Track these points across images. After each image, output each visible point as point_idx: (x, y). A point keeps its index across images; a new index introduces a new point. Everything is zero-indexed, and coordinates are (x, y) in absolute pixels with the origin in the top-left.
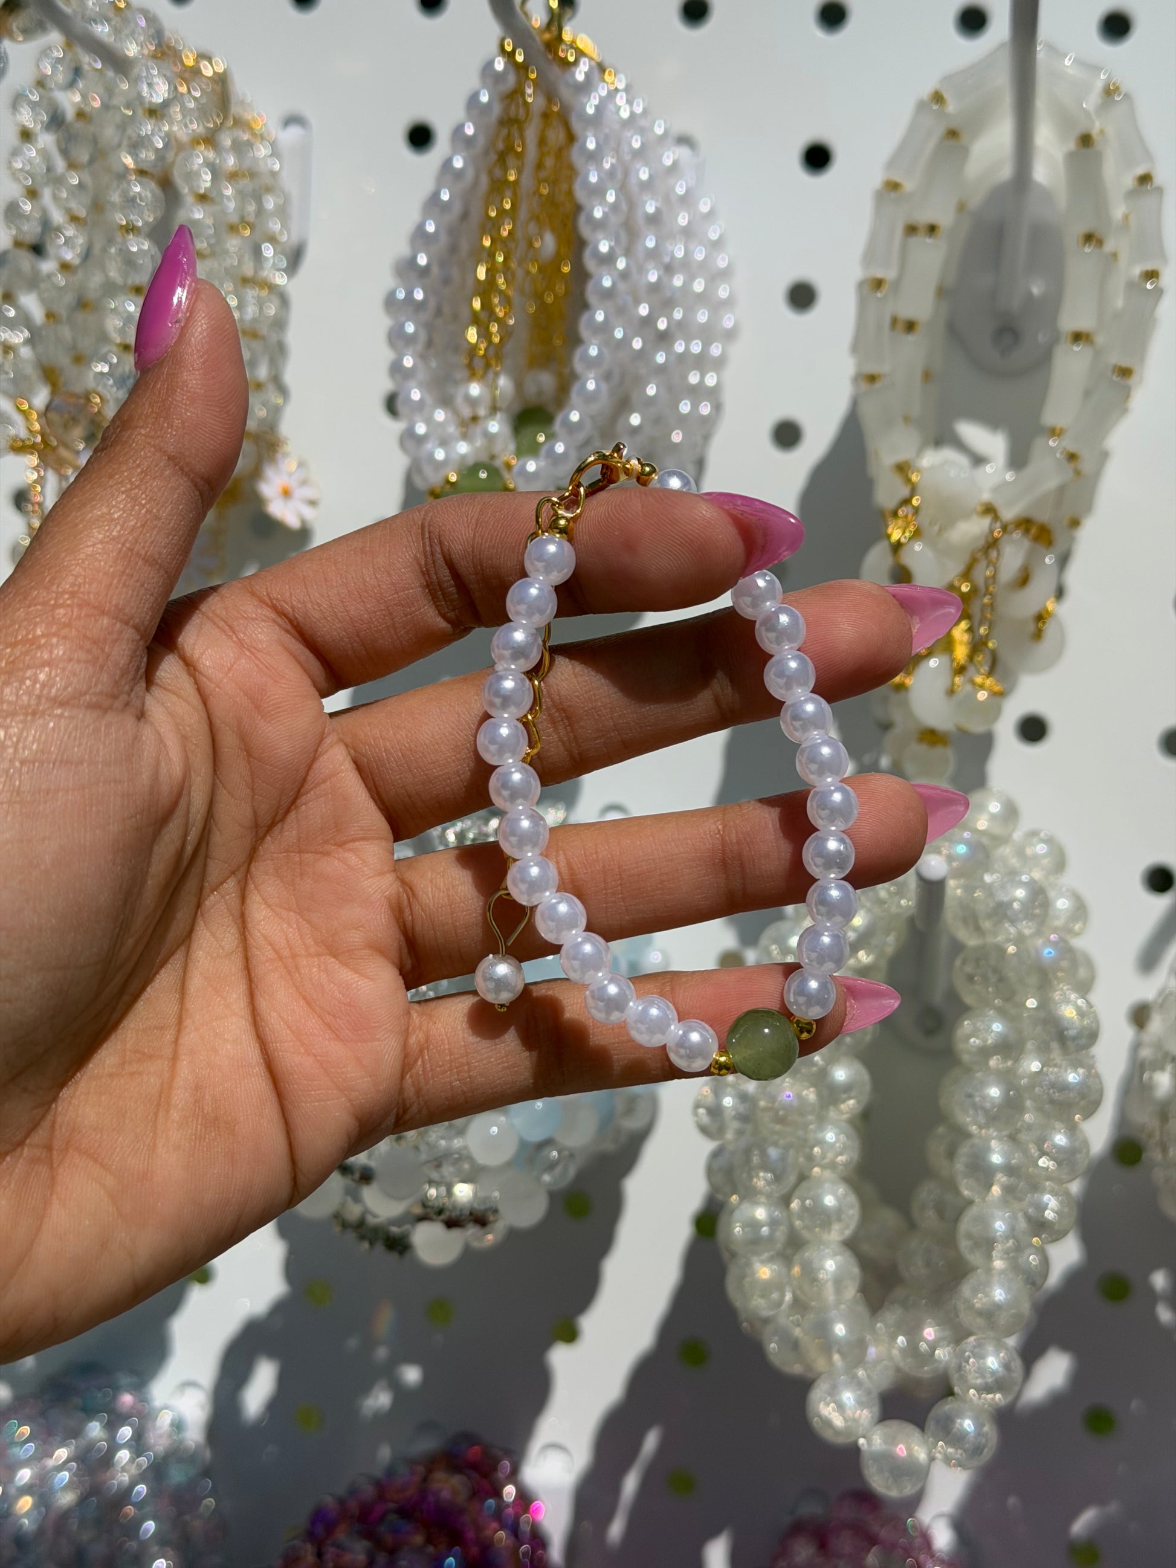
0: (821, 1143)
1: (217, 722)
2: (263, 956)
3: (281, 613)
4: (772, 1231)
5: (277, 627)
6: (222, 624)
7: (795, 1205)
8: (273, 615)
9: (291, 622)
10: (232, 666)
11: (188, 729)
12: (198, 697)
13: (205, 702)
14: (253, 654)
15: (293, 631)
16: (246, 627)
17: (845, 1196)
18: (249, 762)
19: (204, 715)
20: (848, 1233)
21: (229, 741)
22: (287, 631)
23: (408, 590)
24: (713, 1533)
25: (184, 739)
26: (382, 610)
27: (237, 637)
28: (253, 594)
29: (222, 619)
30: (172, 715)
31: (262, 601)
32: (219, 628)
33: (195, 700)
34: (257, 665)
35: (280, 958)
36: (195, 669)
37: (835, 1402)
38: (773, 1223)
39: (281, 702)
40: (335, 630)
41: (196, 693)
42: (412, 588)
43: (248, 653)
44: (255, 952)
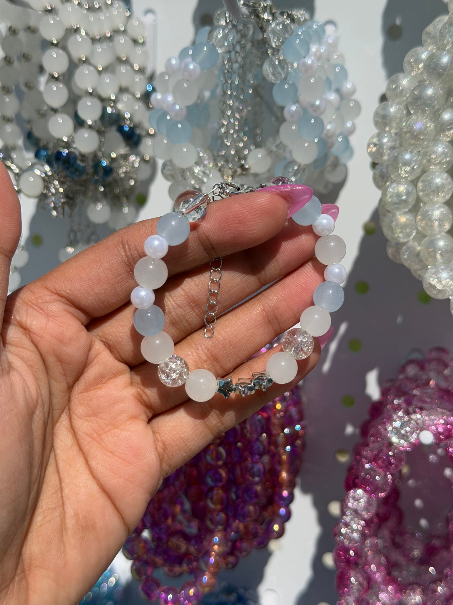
0: (435, 152)
1: (44, 354)
2: (86, 442)
3: (62, 296)
4: (408, 197)
5: (62, 303)
6: (36, 308)
7: (420, 185)
8: (59, 298)
9: (68, 300)
10: (46, 327)
11: (32, 362)
12: (33, 346)
13: (36, 347)
14: (54, 319)
15: (69, 303)
16: (47, 307)
17: (447, 179)
18: (62, 365)
19: (37, 352)
20: (448, 197)
21: (51, 360)
22: (67, 304)
23: (121, 275)
24: (370, 369)
25: (31, 367)
26: (110, 287)
27: (45, 313)
28: (47, 289)
29: (36, 305)
30: (22, 358)
31: (53, 292)
32: (36, 310)
33: (32, 347)
34: (57, 324)
35: (94, 439)
36: (29, 331)
37: (438, 278)
38: (408, 194)
39: (72, 337)
40: (89, 300)
41: (32, 344)
42: (122, 274)
43: (51, 319)
44: (81, 441)
